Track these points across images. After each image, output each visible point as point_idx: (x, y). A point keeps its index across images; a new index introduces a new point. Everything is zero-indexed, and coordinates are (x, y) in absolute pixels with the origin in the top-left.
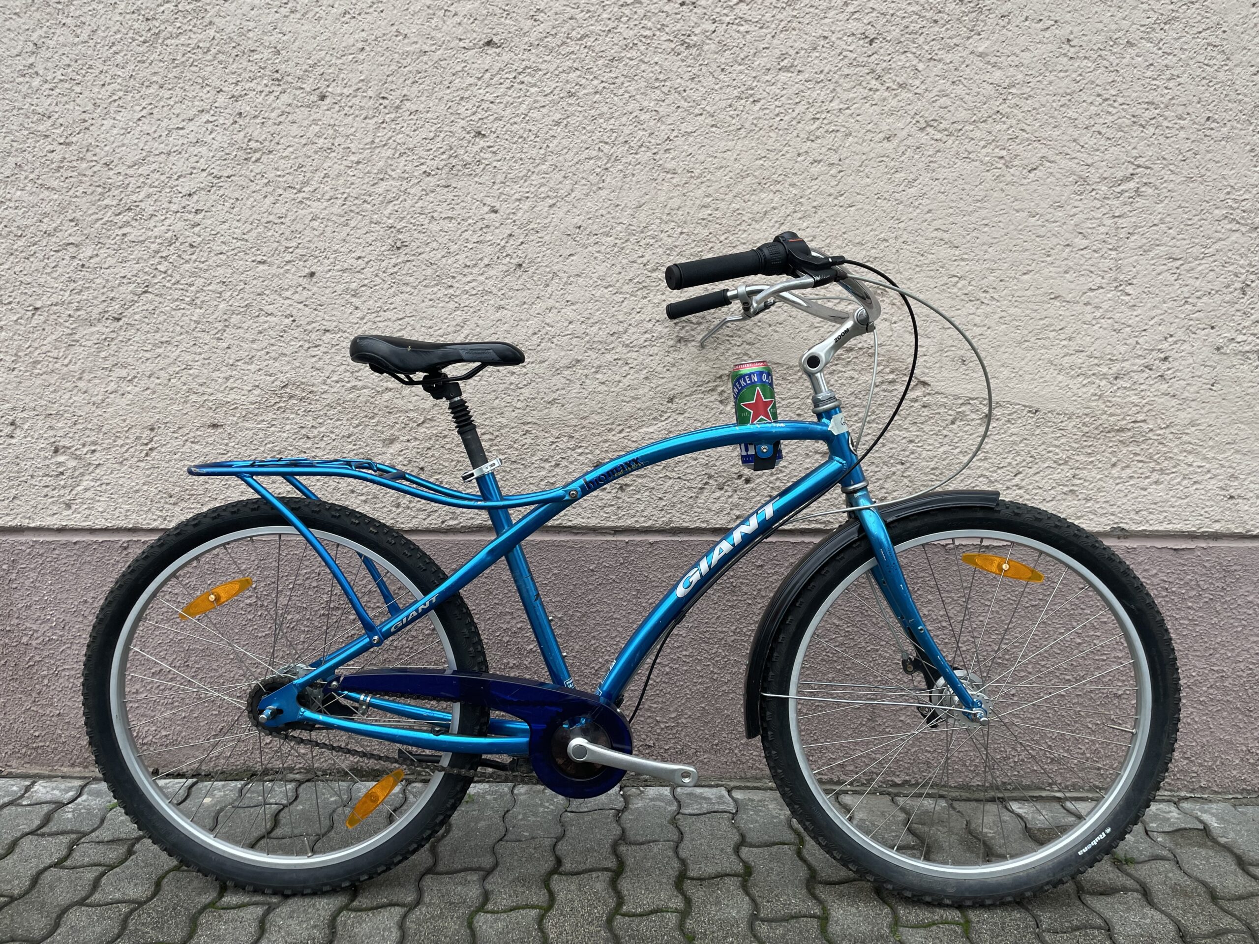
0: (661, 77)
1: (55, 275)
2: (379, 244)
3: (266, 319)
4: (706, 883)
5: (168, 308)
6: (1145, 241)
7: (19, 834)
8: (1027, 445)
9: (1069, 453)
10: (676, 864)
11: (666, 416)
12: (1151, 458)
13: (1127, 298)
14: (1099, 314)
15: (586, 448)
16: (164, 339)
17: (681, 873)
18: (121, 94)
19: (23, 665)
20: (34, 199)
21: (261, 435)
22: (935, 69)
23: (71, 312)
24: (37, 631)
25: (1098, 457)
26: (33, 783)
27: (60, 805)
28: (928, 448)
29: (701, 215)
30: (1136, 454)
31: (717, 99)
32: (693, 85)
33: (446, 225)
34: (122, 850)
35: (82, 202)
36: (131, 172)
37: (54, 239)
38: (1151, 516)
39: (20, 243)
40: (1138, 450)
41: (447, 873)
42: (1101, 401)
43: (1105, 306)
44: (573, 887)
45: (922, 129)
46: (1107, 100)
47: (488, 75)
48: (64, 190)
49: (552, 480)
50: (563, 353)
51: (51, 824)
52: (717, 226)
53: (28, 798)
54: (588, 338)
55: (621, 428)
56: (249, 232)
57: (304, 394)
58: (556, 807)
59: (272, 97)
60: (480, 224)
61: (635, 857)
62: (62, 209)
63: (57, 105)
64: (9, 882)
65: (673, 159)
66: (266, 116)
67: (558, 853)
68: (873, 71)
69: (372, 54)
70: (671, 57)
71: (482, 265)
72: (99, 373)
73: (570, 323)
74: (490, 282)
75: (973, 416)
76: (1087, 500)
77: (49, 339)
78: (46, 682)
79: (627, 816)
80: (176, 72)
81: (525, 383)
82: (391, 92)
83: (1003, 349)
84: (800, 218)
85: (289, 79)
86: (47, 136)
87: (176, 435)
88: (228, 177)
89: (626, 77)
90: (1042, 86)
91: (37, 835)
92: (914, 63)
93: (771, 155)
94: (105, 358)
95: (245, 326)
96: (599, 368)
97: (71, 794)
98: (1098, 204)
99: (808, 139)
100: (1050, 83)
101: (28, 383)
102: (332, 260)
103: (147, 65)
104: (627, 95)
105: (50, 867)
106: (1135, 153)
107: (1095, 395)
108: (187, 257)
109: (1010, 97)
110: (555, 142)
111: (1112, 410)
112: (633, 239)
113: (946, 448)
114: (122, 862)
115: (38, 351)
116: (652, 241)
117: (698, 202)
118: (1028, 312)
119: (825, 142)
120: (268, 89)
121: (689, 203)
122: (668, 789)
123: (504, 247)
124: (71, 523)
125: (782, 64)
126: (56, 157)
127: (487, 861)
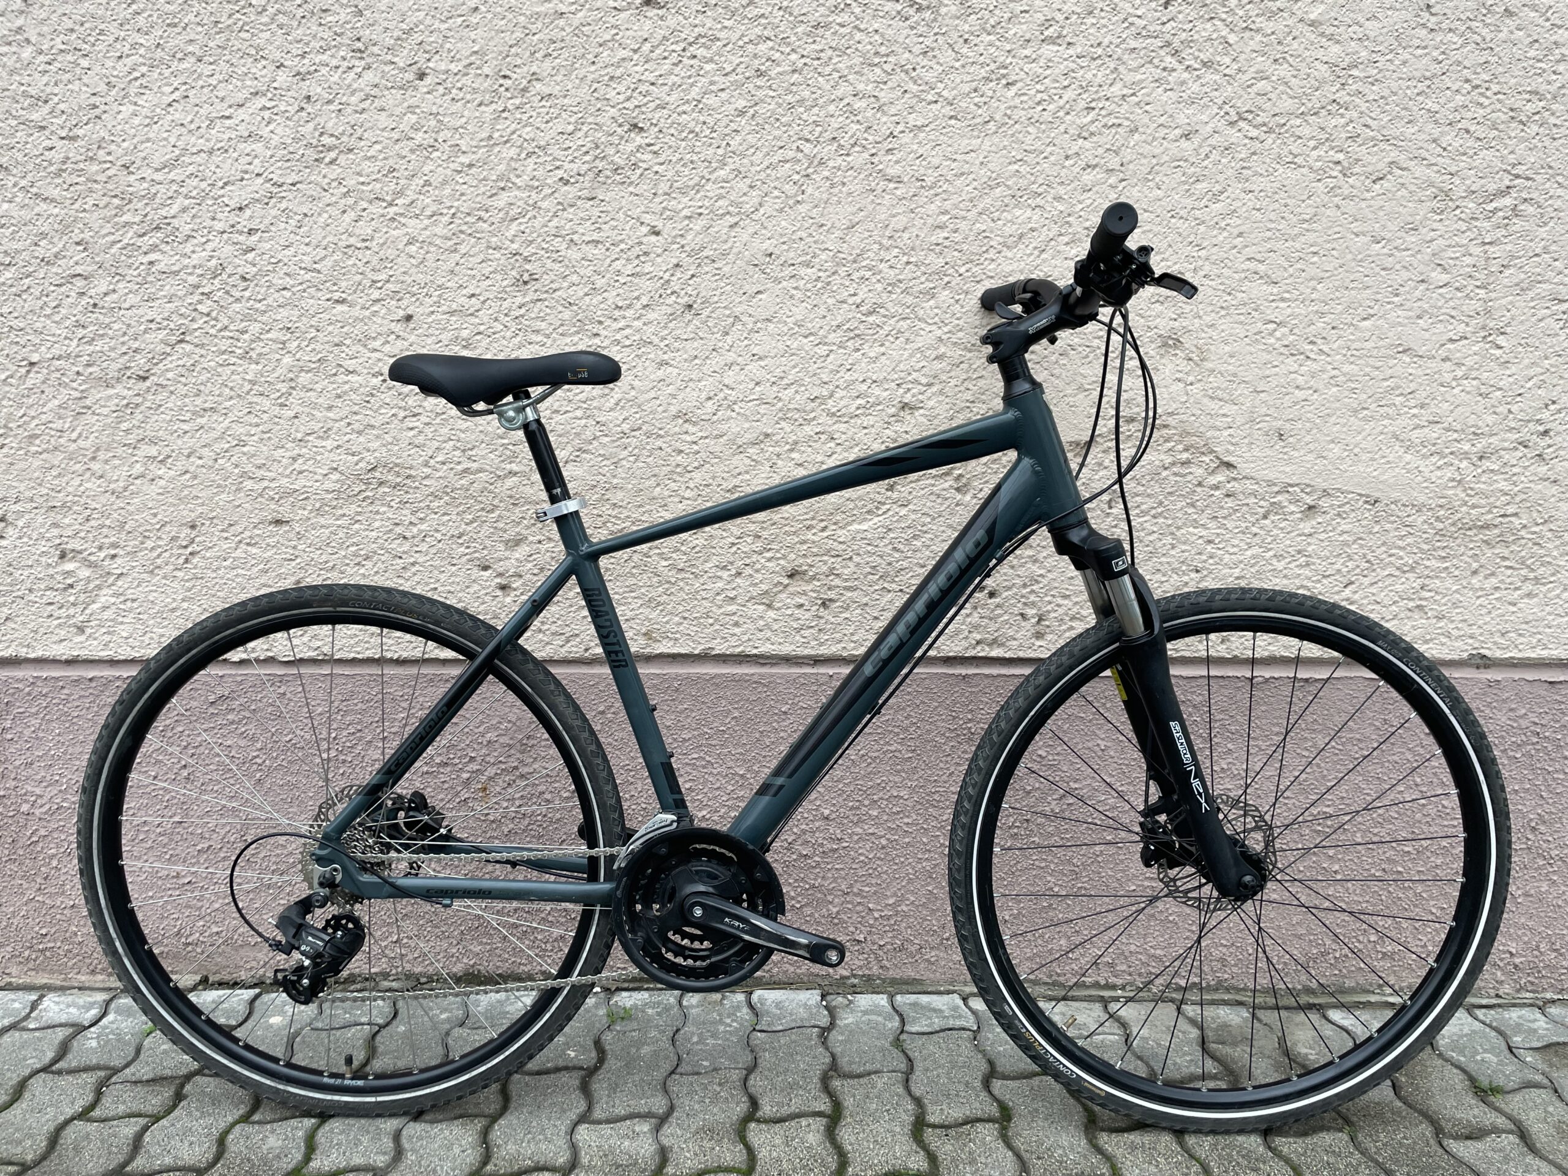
0: (883, 50)
1: (57, 318)
2: (499, 277)
3: (346, 379)
4: (952, 1132)
5: (212, 364)
6: (1523, 276)
7: (27, 1072)
8: (1362, 546)
9: (1416, 558)
10: (911, 1107)
11: (884, 508)
12: (1523, 563)
13: (1498, 352)
14: (1460, 374)
15: (778, 551)
16: (207, 405)
17: (917, 1118)
18: (144, 69)
19: (23, 841)
20: (26, 214)
21: (341, 535)
22: (1251, 43)
23: (80, 369)
24: (41, 796)
25: (1455, 561)
26: (41, 997)
27: (80, 1029)
28: (1232, 550)
29: (933, 239)
30: (1504, 558)
31: (958, 80)
32: (925, 62)
33: (591, 251)
34: (168, 1093)
35: (94, 219)
36: (158, 176)
37: (54, 270)
38: (1522, 640)
39: (8, 275)
40: (1506, 553)
41: (608, 1121)
42: (1460, 489)
43: (1469, 362)
44: (778, 1141)
45: (1232, 124)
46: (1477, 87)
47: (647, 47)
48: (69, 202)
49: (732, 594)
50: (747, 425)
51: (70, 1056)
52: (956, 253)
53: (36, 1019)
54: (780, 404)
55: (823, 524)
56: (322, 259)
57: (399, 480)
58: (741, 1025)
59: (352, 75)
60: (637, 250)
61: (854, 1096)
62: (66, 228)
63: (56, 84)
64: (19, 1142)
65: (897, 162)
66: (344, 99)
67: (752, 1090)
68: (1168, 44)
69: (489, 16)
70: (897, 23)
71: (638, 306)
72: (120, 451)
73: (757, 384)
74: (650, 329)
75: (1293, 508)
76: (1439, 618)
77: (50, 405)
78: (54, 863)
79: (835, 1037)
80: (220, 39)
81: (696, 464)
82: (516, 69)
83: (1333, 419)
84: (1067, 244)
85: (376, 50)
86: (43, 128)
87: (225, 535)
88: (293, 185)
89: (835, 50)
90: (1392, 68)
91: (53, 1072)
92: (1223, 33)
93: (1030, 158)
94: (127, 431)
95: (318, 387)
96: (794, 446)
97: (94, 1012)
98: (1463, 226)
99: (1079, 136)
100: (1404, 63)
101: (22, 465)
102: (435, 299)
103: (178, 30)
104: (836, 75)
105: (73, 1119)
106: (1512, 159)
107: (1453, 480)
108: (238, 294)
109: (1350, 81)
110: (738, 138)
111: (1474, 501)
112: (842, 271)
113: (1256, 550)
114: (168, 1112)
115: (36, 422)
116: (868, 274)
117: (930, 221)
118: (1367, 370)
119: (1102, 140)
120: (346, 64)
121: (918, 222)
122: (885, 996)
123: (668, 281)
124: (84, 653)
125: (1046, 33)
126: (56, 156)
127: (659, 1104)
